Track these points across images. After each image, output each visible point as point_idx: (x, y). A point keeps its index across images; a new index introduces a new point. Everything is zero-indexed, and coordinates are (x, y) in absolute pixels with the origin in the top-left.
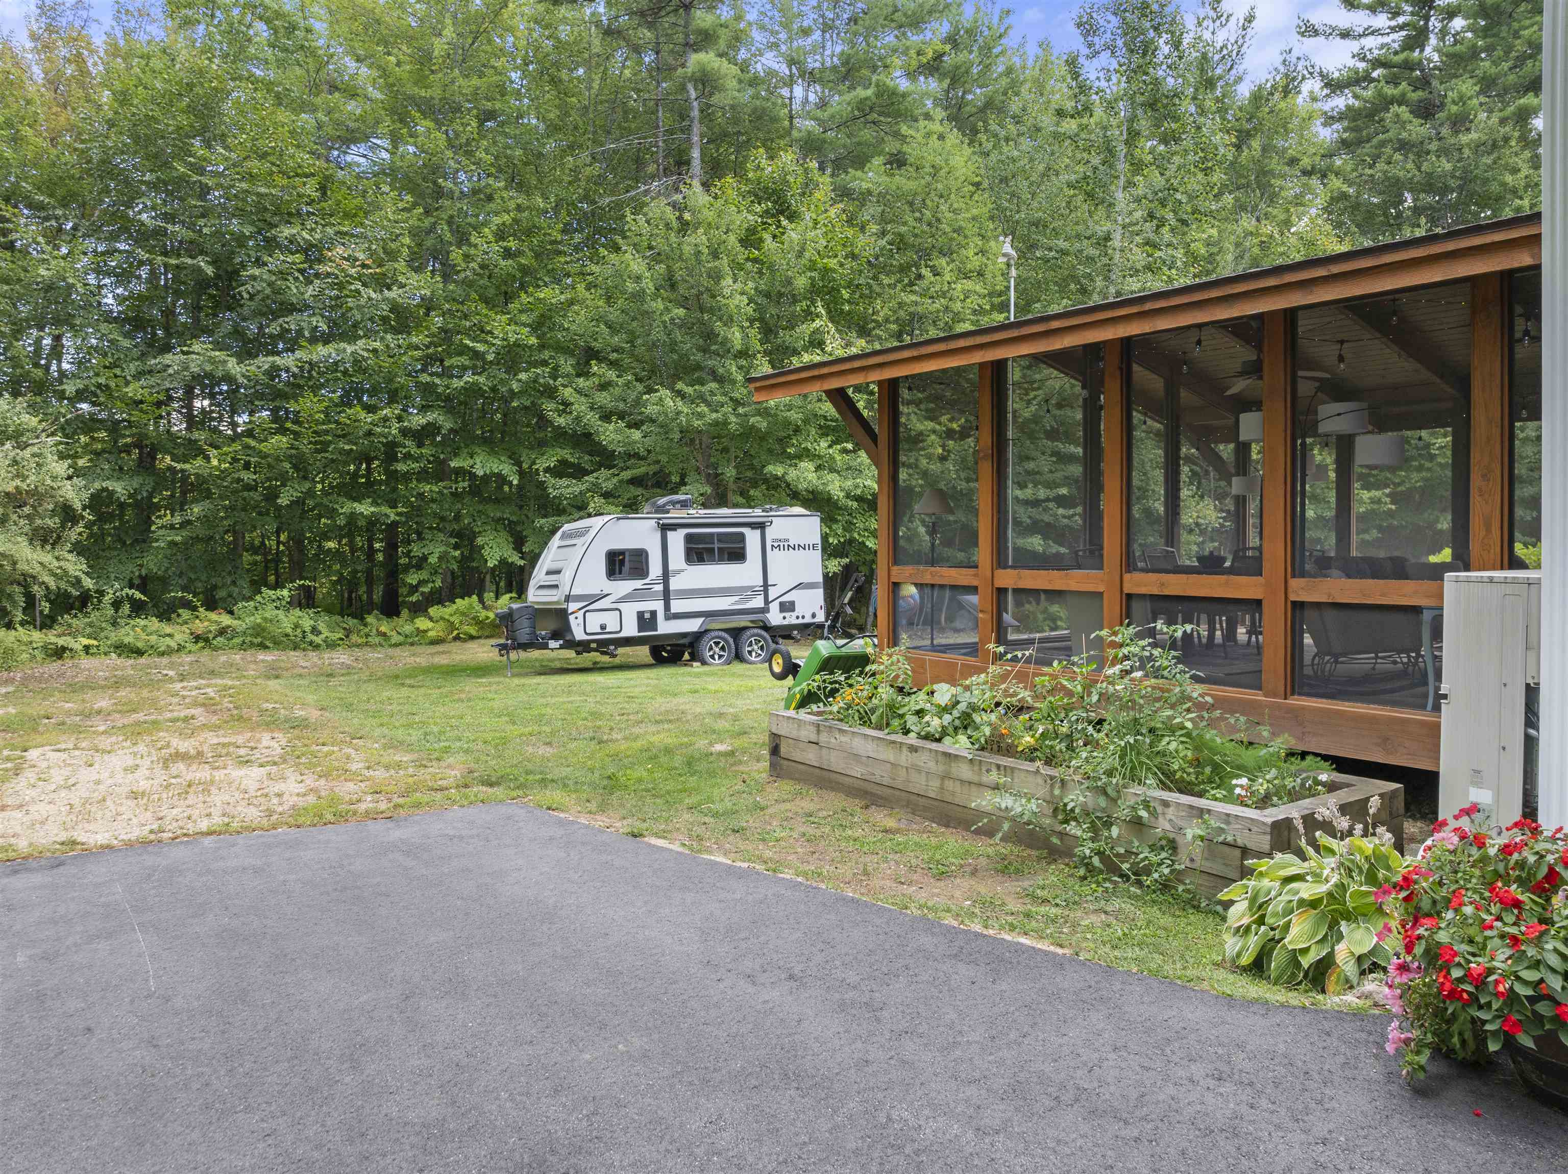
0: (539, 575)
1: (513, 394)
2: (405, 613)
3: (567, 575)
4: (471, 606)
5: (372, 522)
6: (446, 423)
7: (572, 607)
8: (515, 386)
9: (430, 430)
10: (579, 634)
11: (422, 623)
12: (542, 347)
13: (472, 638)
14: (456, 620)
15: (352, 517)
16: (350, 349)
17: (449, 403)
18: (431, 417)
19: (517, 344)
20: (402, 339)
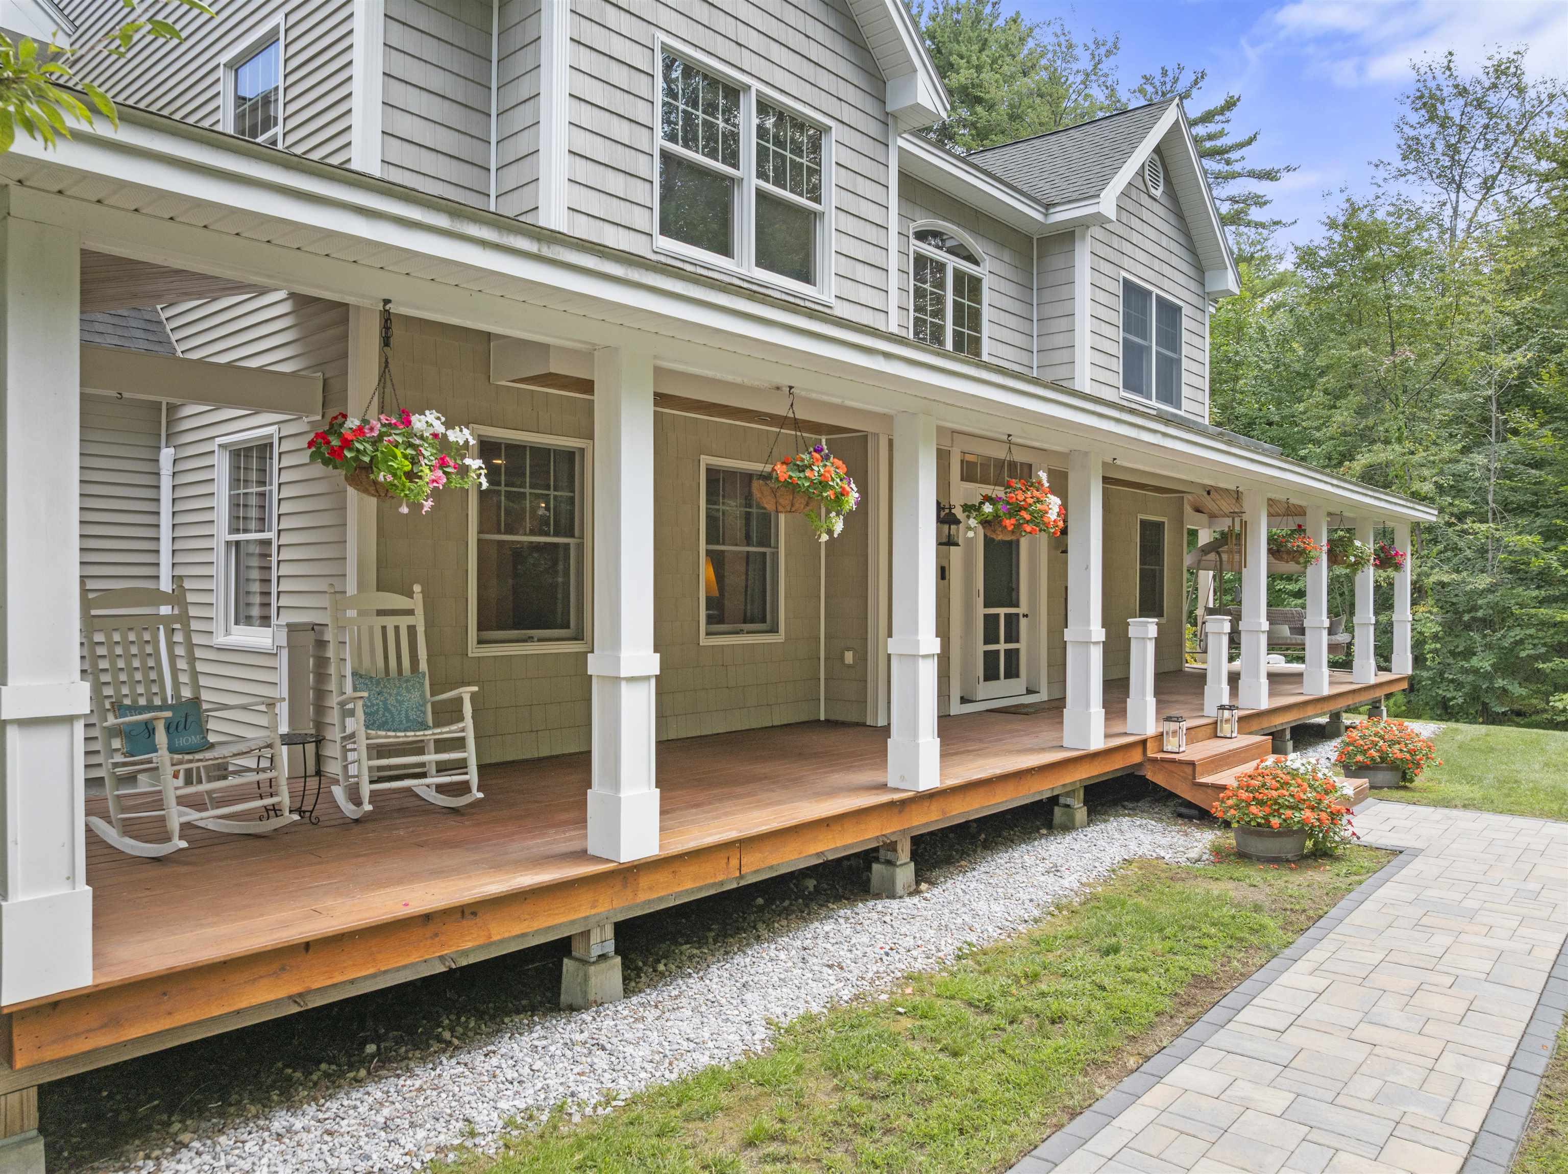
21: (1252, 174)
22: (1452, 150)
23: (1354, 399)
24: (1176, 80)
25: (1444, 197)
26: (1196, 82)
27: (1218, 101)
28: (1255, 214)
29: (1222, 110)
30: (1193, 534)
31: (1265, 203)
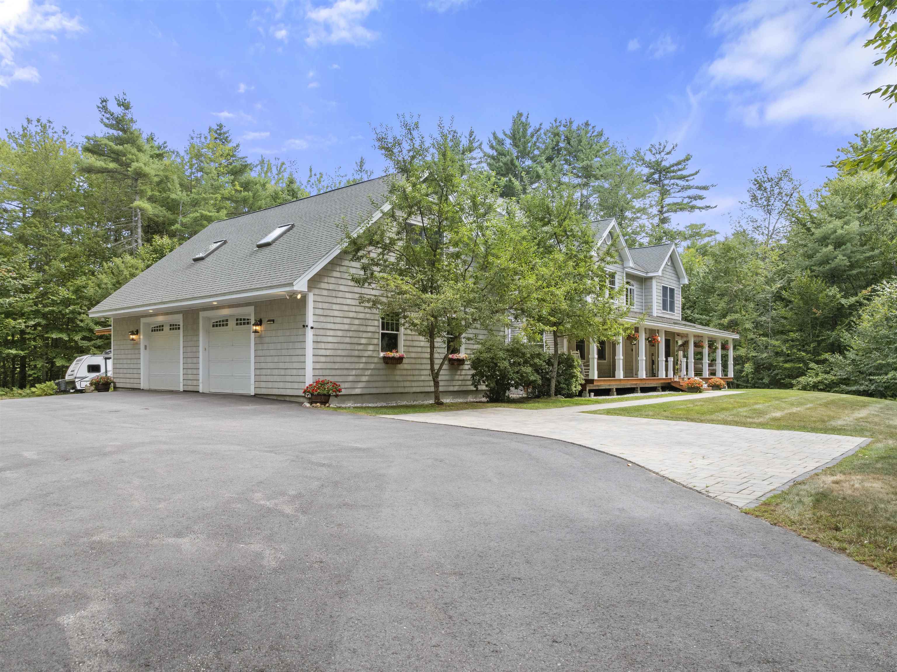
0: (69, 372)
1: (66, 314)
2: (28, 386)
3: (76, 372)
4: (51, 385)
5: (16, 356)
6: (44, 322)
7: (76, 380)
8: (67, 311)
9: (38, 324)
10: (79, 388)
11: (33, 389)
12: (77, 299)
13: (51, 395)
14: (46, 389)
15: (8, 355)
16: (8, 300)
17: (44, 316)
18: (37, 320)
19: (68, 298)
20: (26, 295)
21: (697, 188)
22: (768, 200)
23: (726, 299)
24: (665, 147)
25: (765, 217)
26: (673, 148)
27: (682, 157)
28: (698, 203)
29: (684, 161)
30: (677, 342)
31: (703, 198)
